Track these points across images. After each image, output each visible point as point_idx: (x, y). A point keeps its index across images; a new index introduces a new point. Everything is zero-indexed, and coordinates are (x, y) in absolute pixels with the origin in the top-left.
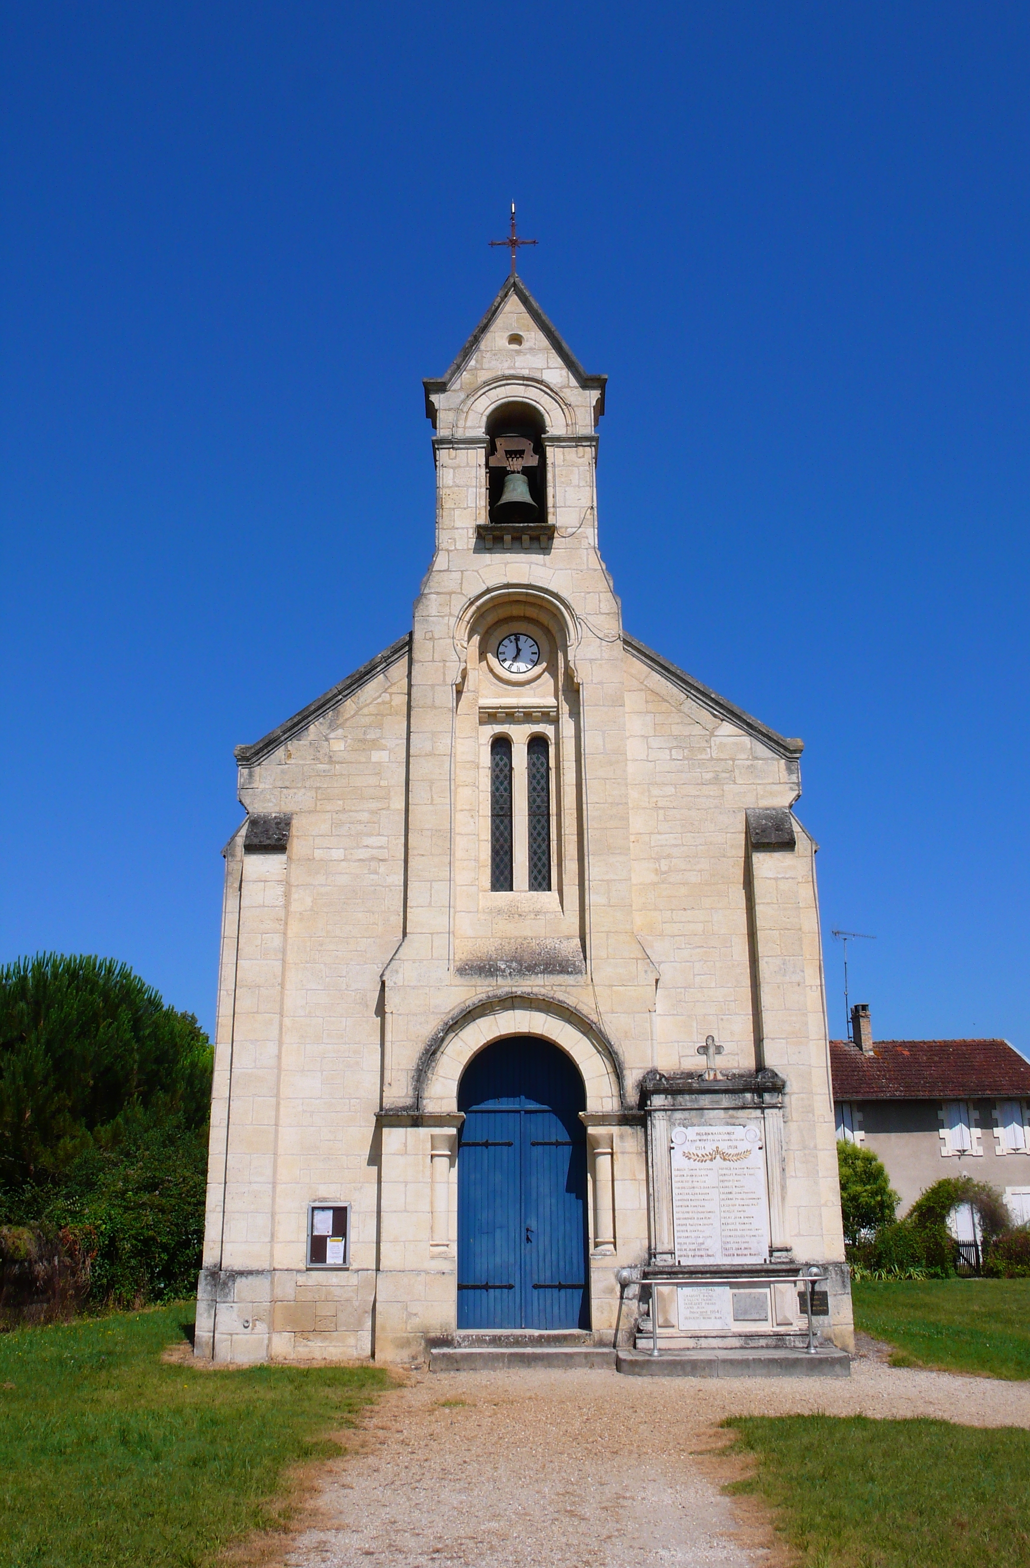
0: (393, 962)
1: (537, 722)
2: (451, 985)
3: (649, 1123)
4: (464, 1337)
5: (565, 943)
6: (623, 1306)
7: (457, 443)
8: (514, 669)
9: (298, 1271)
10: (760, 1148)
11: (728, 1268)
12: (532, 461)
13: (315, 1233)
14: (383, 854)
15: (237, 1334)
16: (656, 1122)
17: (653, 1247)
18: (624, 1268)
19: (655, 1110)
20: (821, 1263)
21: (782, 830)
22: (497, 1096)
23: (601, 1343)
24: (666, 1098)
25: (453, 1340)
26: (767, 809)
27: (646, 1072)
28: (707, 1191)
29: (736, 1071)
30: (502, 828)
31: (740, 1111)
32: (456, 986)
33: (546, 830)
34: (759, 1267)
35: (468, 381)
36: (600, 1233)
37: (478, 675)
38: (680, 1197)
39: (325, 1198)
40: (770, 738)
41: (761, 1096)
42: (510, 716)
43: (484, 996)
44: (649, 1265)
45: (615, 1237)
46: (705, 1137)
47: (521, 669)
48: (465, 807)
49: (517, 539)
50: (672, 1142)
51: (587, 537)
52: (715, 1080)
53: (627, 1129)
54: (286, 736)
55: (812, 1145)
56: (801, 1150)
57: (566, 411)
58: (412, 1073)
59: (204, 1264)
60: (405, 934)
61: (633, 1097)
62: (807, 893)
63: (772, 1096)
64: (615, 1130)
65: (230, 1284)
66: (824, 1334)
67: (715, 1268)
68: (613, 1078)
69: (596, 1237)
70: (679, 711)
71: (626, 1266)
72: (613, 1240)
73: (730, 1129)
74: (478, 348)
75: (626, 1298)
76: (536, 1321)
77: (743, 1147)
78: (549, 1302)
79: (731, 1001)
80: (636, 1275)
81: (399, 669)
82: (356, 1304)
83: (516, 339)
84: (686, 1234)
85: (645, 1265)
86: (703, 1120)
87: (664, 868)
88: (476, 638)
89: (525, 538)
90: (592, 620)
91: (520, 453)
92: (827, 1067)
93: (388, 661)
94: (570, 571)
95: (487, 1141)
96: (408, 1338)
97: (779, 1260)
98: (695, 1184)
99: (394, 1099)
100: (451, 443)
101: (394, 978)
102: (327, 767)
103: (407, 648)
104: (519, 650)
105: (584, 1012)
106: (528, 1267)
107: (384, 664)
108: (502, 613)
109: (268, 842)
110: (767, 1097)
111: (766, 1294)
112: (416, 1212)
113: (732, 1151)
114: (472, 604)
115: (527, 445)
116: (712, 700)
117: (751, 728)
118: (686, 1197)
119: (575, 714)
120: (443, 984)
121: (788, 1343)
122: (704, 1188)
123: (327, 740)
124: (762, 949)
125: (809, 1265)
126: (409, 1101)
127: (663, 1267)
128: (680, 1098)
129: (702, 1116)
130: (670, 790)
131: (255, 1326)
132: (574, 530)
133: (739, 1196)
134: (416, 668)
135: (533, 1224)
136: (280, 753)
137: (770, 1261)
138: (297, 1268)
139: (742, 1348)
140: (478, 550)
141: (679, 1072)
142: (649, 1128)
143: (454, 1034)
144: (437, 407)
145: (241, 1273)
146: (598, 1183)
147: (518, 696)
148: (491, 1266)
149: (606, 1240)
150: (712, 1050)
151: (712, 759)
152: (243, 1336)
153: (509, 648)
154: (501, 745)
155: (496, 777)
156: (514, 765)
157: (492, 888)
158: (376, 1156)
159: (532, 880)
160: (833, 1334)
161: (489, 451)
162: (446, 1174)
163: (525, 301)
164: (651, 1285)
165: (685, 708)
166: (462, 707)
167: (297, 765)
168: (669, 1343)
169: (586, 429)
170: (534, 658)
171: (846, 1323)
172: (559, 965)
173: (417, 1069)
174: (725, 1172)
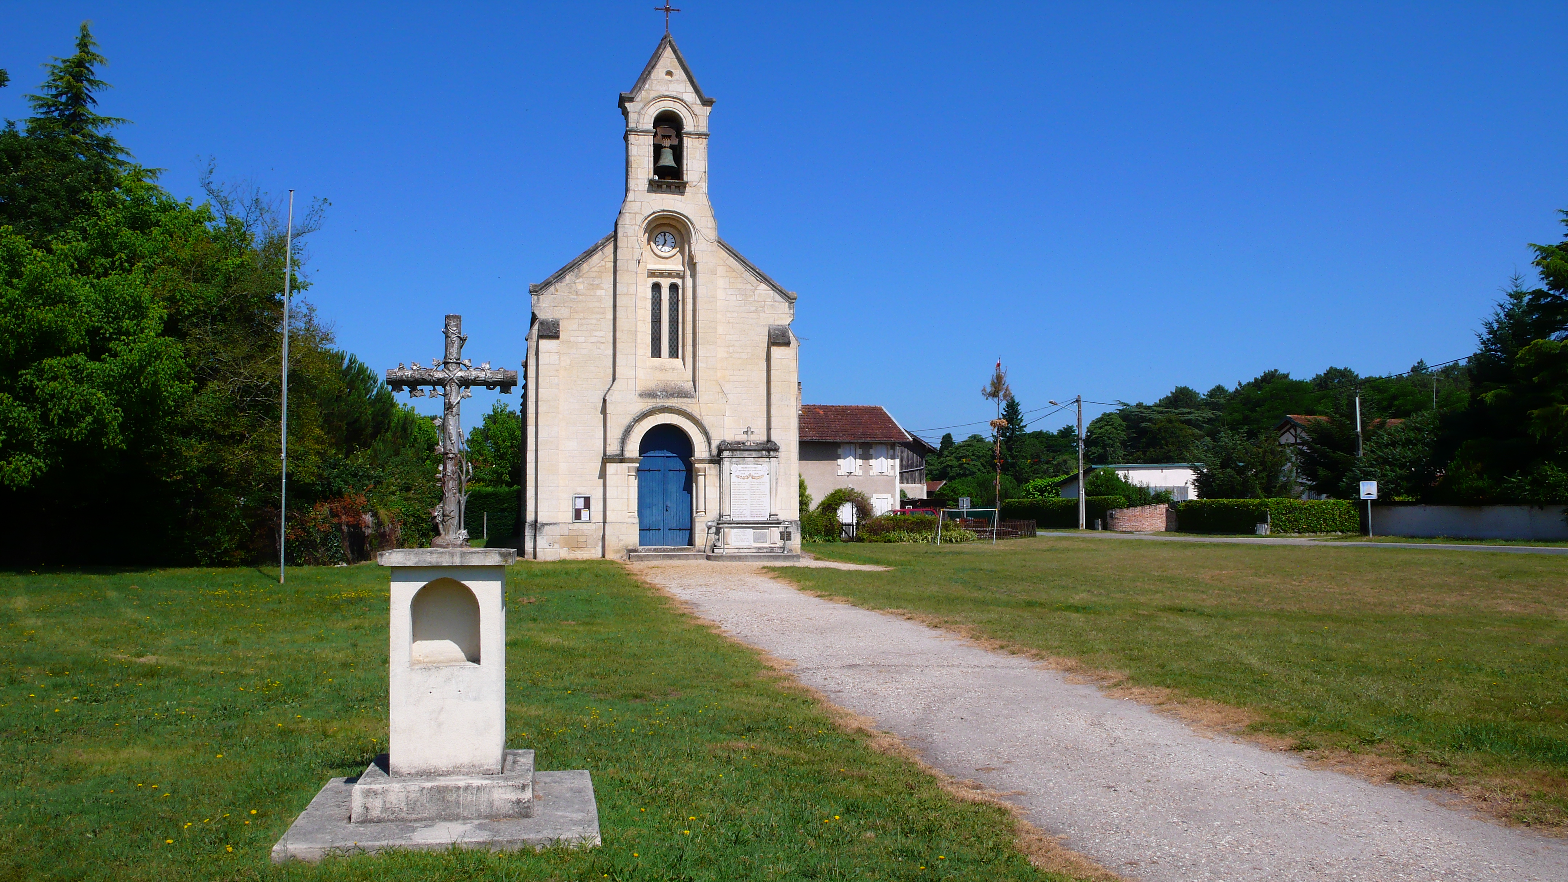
0: (609, 392)
1: (674, 277)
2: (635, 402)
3: (722, 463)
4: (642, 549)
5: (686, 384)
6: (708, 536)
7: (639, 132)
8: (663, 250)
9: (570, 523)
10: (768, 474)
11: (752, 522)
12: (676, 142)
13: (576, 508)
14: (603, 340)
15: (547, 549)
16: (725, 463)
17: (721, 513)
18: (708, 521)
19: (724, 457)
20: (789, 521)
21: (784, 337)
22: (655, 450)
23: (699, 551)
24: (729, 452)
25: (638, 550)
26: (778, 326)
27: (721, 441)
29: (757, 441)
31: (760, 458)
32: (639, 402)
33: (676, 329)
34: (765, 522)
35: (644, 97)
36: (699, 508)
37: (648, 254)
38: (734, 493)
39: (579, 493)
40: (782, 293)
41: (769, 453)
42: (661, 274)
43: (651, 407)
44: (720, 520)
45: (705, 509)
46: (745, 469)
47: (667, 251)
48: (641, 319)
49: (669, 186)
50: (731, 471)
51: (702, 188)
52: (750, 446)
53: (712, 465)
54: (555, 280)
55: (788, 473)
56: (784, 475)
57: (694, 117)
58: (619, 440)
59: (527, 521)
60: (614, 379)
61: (715, 452)
62: (794, 365)
63: (774, 453)
64: (707, 465)
65: (542, 528)
66: (789, 547)
67: (747, 521)
68: (707, 443)
69: (697, 508)
70: (741, 277)
71: (710, 521)
73: (756, 466)
74: (650, 77)
75: (710, 533)
76: (670, 543)
77: (760, 473)
79: (758, 411)
80: (714, 524)
81: (610, 248)
82: (594, 536)
83: (669, 73)
84: (735, 508)
85: (718, 520)
86: (744, 462)
87: (731, 351)
88: (647, 235)
89: (673, 187)
90: (704, 231)
91: (669, 137)
93: (603, 245)
94: (693, 205)
95: (650, 469)
96: (618, 549)
97: (773, 519)
98: (740, 488)
99: (611, 451)
100: (636, 131)
101: (610, 397)
102: (575, 297)
103: (613, 239)
104: (665, 240)
105: (695, 415)
106: (667, 521)
108: (659, 222)
109: (551, 334)
110: (772, 453)
111: (766, 532)
112: (621, 498)
113: (756, 475)
114: (646, 219)
115: (673, 133)
116: (757, 272)
117: (774, 287)
118: (736, 494)
119: (694, 275)
120: (632, 401)
121: (775, 549)
122: (744, 490)
123: (575, 283)
124: (773, 390)
125: (784, 521)
126: (618, 452)
127: (725, 521)
128: (735, 453)
129: (744, 460)
130: (736, 315)
131: (554, 545)
132: (696, 183)
133: (758, 493)
134: (619, 251)
135: (669, 504)
136: (552, 289)
137: (769, 519)
139: (757, 552)
140: (649, 191)
141: (734, 441)
142: (722, 465)
143: (637, 424)
144: (629, 110)
145: (547, 524)
146: (699, 488)
147: (665, 264)
148: (651, 521)
149: (701, 510)
150: (749, 433)
151: (755, 301)
152: (549, 551)
153: (661, 239)
154: (656, 287)
155: (653, 303)
156: (662, 298)
157: (652, 357)
158: (603, 475)
159: (670, 352)
160: (793, 547)
161: (654, 136)
162: (634, 483)
163: (675, 51)
164: (721, 528)
165: (744, 276)
166: (640, 270)
167: (561, 295)
168: (728, 550)
169: (703, 129)
170: (673, 244)
171: (798, 543)
172: (684, 394)
173: (622, 438)
174: (752, 484)
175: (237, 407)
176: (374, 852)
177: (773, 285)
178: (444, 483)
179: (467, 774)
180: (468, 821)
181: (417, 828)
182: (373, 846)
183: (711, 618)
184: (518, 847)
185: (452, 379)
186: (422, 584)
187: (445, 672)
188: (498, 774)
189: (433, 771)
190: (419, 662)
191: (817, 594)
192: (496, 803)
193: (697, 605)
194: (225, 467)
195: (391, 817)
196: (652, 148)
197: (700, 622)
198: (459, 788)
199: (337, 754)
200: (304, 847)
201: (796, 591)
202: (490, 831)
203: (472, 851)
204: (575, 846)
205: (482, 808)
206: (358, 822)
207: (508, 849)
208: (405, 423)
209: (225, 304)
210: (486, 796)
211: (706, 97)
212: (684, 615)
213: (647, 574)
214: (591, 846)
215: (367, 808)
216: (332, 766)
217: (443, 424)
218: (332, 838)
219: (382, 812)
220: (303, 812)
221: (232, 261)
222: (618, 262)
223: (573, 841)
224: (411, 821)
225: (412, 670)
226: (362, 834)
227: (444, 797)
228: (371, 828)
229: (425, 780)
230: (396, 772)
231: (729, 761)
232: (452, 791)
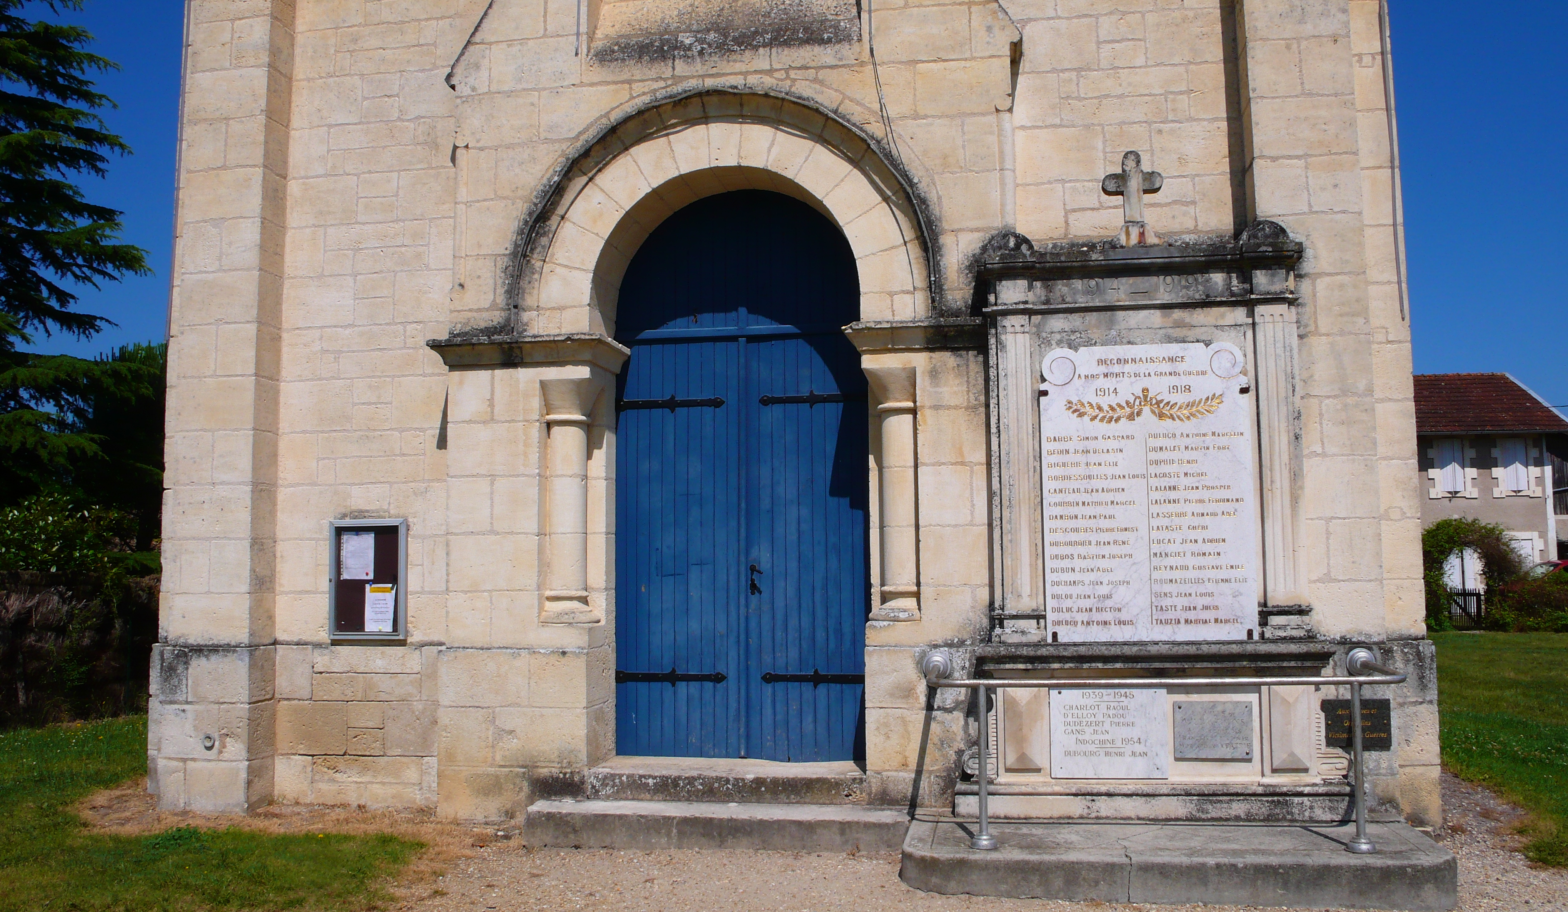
0: (471, 48)
2: (582, 84)
3: (992, 341)
4: (605, 778)
6: (933, 725)
9: (318, 645)
10: (1244, 391)
11: (1164, 649)
13: (345, 576)
15: (193, 760)
16: (1008, 339)
17: (997, 603)
18: (936, 646)
19: (1006, 313)
20: (1376, 640)
22: (692, 310)
23: (884, 799)
24: (1030, 287)
25: (583, 782)
27: (988, 236)
28: (1119, 484)
29: (1187, 238)
31: (1199, 310)
32: (592, 85)
34: (1235, 649)
36: (888, 576)
38: (1059, 498)
39: (361, 511)
41: (1246, 278)
43: (647, 100)
44: (990, 640)
45: (918, 584)
46: (1117, 369)
50: (1043, 380)
52: (1142, 245)
53: (947, 359)
55: (1362, 385)
56: (1335, 397)
58: (505, 261)
61: (957, 289)
63: (1273, 275)
64: (920, 360)
65: (180, 669)
66: (1379, 790)
67: (1135, 649)
68: (915, 250)
69: (882, 580)
71: (940, 642)
72: (915, 588)
73: (1174, 349)
75: (939, 709)
76: (768, 744)
77: (1203, 387)
78: (794, 707)
79: (1181, 93)
80: (961, 660)
82: (418, 706)
84: (1070, 577)
85: (982, 641)
86: (1113, 332)
92: (1395, 225)
95: (673, 397)
96: (497, 777)
97: (1282, 634)
98: (1094, 470)
99: (470, 314)
101: (471, 81)
105: (856, 119)
106: (754, 641)
110: (1261, 279)
111: (1248, 706)
112: (512, 533)
113: (1180, 398)
118: (1071, 498)
120: (565, 84)
121: (1296, 811)
122: (1114, 477)
125: (1346, 644)
126: (496, 317)
127: (1018, 645)
128: (1061, 288)
129: (1111, 324)
131: (224, 747)
133: (1194, 495)
135: (763, 556)
137: (1262, 635)
138: (315, 639)
139: (1191, 819)
141: (1064, 242)
142: (993, 352)
143: (585, 179)
145: (199, 650)
146: (887, 472)
148: (682, 639)
149: (901, 589)
150: (1135, 183)
152: (206, 764)
160: (1400, 787)
171: (1425, 757)
172: (806, 30)
173: (514, 255)
174: (1160, 442)
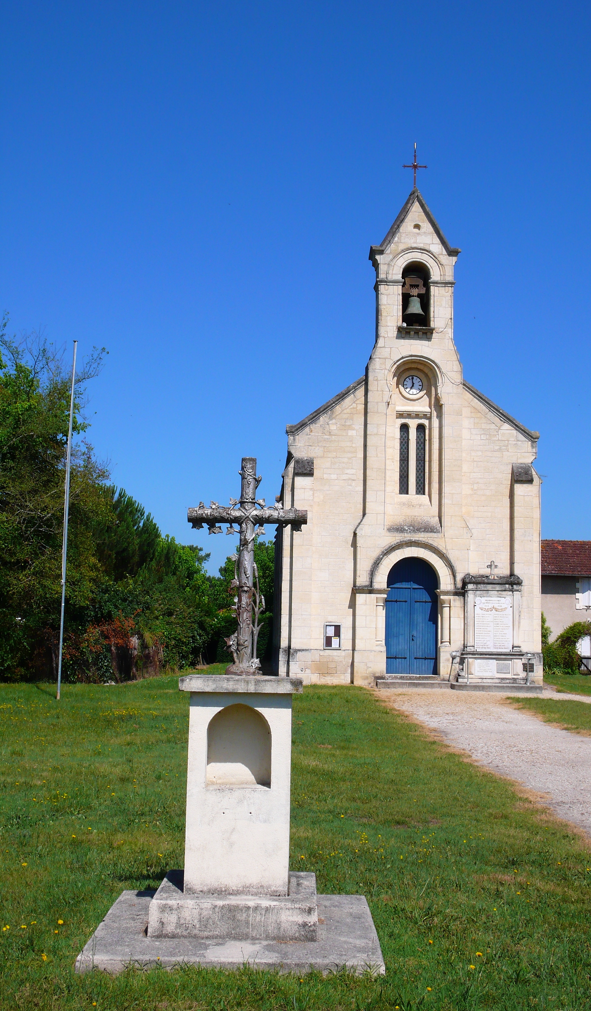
0: (359, 526)
1: (421, 418)
2: (385, 536)
3: (466, 595)
4: (389, 676)
5: (432, 519)
6: (453, 666)
7: (389, 282)
8: (411, 392)
9: (320, 650)
10: (511, 607)
11: (496, 653)
12: (423, 291)
13: (327, 635)
14: (354, 477)
15: (299, 673)
16: (469, 595)
17: (466, 644)
19: (469, 590)
20: (532, 653)
21: (527, 474)
22: (401, 581)
23: (444, 680)
24: (473, 585)
25: (385, 677)
26: (521, 464)
27: (465, 574)
28: (489, 623)
29: (501, 575)
30: (403, 465)
31: (504, 592)
32: (387, 536)
33: (423, 467)
34: (508, 653)
35: (394, 249)
36: (444, 638)
37: (396, 397)
38: (478, 625)
39: (331, 621)
40: (525, 432)
41: (512, 586)
42: (409, 415)
43: (399, 541)
44: (464, 651)
45: (450, 640)
46: (489, 602)
47: (414, 393)
48: (390, 458)
49: (417, 332)
50: (475, 603)
51: (448, 333)
52: (494, 579)
53: (457, 597)
54: (310, 422)
55: (531, 606)
56: (527, 608)
57: (441, 267)
58: (368, 572)
59: (281, 647)
60: (364, 514)
61: (459, 585)
62: (536, 501)
63: (517, 586)
64: (452, 597)
65: (295, 654)
66: (532, 679)
67: (490, 652)
68: (452, 576)
69: (442, 639)
70: (486, 417)
71: (454, 651)
73: (499, 599)
74: (399, 231)
75: (454, 663)
76: (415, 671)
77: (504, 606)
78: (421, 664)
79: (501, 546)
80: (458, 654)
81: (361, 392)
82: (344, 663)
83: (417, 226)
84: (479, 639)
85: (462, 651)
86: (488, 595)
87: (475, 488)
88: (396, 378)
89: (420, 333)
90: (450, 374)
91: (417, 286)
93: (355, 388)
94: (440, 350)
95: (397, 600)
96: (368, 676)
97: (516, 651)
98: (484, 620)
99: (360, 582)
100: (386, 282)
101: (360, 532)
102: (329, 437)
103: (364, 383)
104: (413, 384)
105: (441, 549)
106: (413, 651)
107: (354, 390)
108: (407, 367)
109: (305, 472)
110: (515, 586)
111: (510, 664)
112: (370, 627)
113: (500, 608)
114: (395, 364)
115: (421, 282)
116: (501, 413)
117: (517, 427)
118: (480, 625)
119: (440, 416)
120: (382, 535)
121: (518, 682)
122: (488, 621)
123: (328, 424)
124: (516, 526)
125: (527, 653)
126: (368, 583)
127: (470, 651)
128: (479, 586)
129: (488, 593)
130: (480, 453)
131: (307, 671)
132: (443, 329)
133: (501, 625)
134: (370, 394)
135: (415, 634)
136: (307, 430)
137: (513, 651)
139: (500, 682)
140: (398, 338)
141: (478, 575)
142: (466, 597)
143: (386, 556)
144: (379, 262)
146: (444, 619)
147: (412, 406)
148: (398, 650)
149: (446, 640)
150: (493, 567)
151: (499, 440)
152: (302, 674)
153: (409, 382)
154: (404, 428)
155: (401, 443)
156: (410, 438)
157: (400, 493)
158: (352, 605)
159: (417, 489)
160: (535, 679)
161: (403, 286)
162: (382, 613)
163: (422, 206)
164: (465, 658)
165: (488, 416)
166: (389, 411)
167: (315, 436)
168: (472, 680)
169: (449, 278)
170: (420, 387)
171: (540, 675)
172: (431, 529)
173: (371, 570)
174: (496, 616)
175: (22, 536)
176: (170, 968)
177: (516, 425)
178: (239, 615)
179: (256, 894)
180: (257, 942)
181: (209, 945)
182: (170, 961)
183: (461, 746)
184: (306, 970)
185: (248, 517)
186: (219, 709)
187: (237, 794)
188: (285, 895)
189: (223, 889)
190: (213, 783)
191: (563, 727)
192: (283, 925)
193: (446, 734)
194: (10, 591)
195: (185, 933)
196: (401, 297)
197: (451, 750)
198: (249, 908)
199: (124, 867)
200: (106, 958)
201: (542, 723)
202: (278, 953)
203: (263, 972)
204: (361, 974)
205: (270, 929)
206: (154, 936)
207: (295, 972)
208: (168, 553)
209: (14, 444)
210: (275, 918)
211: (452, 247)
212: (434, 743)
213: (394, 701)
214: (375, 974)
215: (163, 923)
216: (122, 878)
217: (239, 559)
218: (131, 951)
219: (176, 928)
220: (102, 924)
221: (21, 405)
222: (369, 404)
223: (358, 968)
224: (203, 938)
225: (208, 790)
226: (158, 949)
227: (234, 916)
228: (167, 944)
229: (216, 898)
230: (190, 889)
231: (498, 894)
232: (242, 910)
